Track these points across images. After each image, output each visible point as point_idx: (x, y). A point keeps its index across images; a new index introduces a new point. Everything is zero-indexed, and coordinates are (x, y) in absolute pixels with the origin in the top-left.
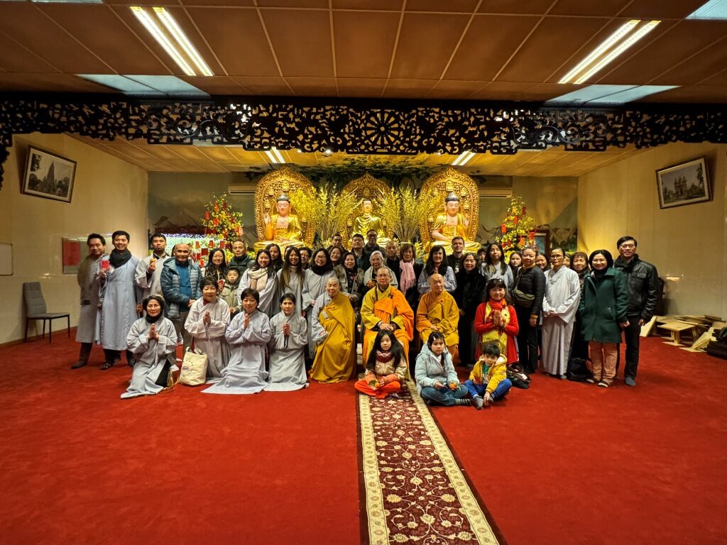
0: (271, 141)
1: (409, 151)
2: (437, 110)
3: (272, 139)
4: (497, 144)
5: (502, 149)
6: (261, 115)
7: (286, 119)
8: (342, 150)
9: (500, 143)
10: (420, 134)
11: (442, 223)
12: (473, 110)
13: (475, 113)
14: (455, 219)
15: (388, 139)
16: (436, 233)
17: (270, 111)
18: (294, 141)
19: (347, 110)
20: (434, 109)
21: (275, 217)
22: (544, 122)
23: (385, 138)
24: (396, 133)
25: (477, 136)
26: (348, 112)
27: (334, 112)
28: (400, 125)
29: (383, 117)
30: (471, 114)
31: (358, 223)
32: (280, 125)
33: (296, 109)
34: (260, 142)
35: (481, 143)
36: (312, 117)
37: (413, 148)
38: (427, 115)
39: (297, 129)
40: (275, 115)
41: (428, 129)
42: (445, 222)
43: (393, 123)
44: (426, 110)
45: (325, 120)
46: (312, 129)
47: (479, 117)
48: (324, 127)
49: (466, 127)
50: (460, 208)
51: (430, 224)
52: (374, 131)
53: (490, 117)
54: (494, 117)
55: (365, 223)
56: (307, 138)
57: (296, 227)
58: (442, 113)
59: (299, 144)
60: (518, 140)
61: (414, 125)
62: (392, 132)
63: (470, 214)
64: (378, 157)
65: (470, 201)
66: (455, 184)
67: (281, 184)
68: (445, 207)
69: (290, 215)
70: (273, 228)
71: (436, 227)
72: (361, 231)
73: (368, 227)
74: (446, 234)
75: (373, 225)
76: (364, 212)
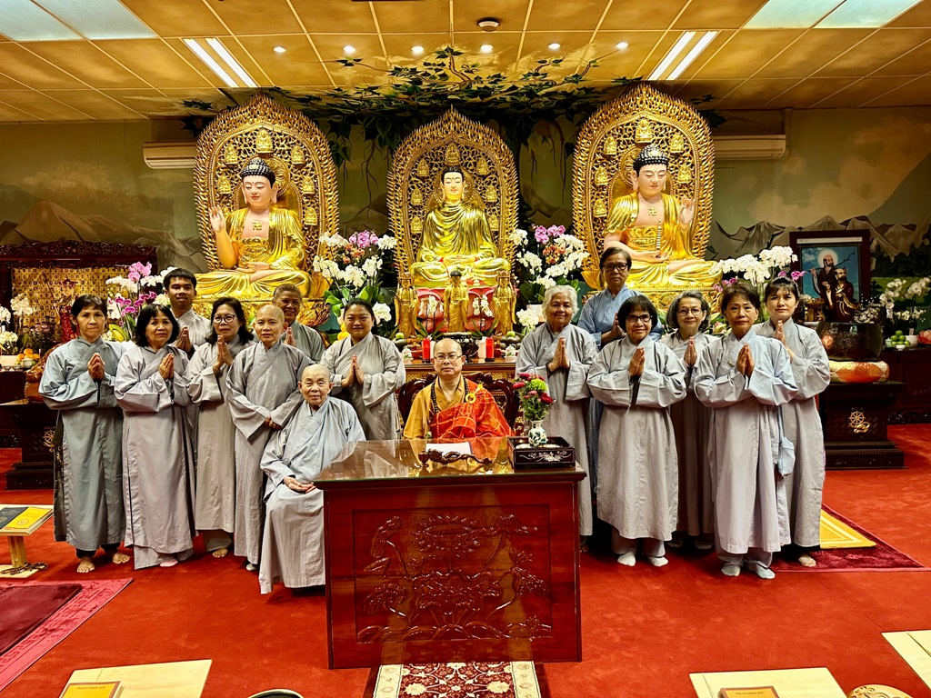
11: (627, 220)
14: (659, 208)
16: (613, 244)
21: (239, 215)
31: (433, 226)
42: (634, 215)
50: (668, 184)
51: (600, 223)
55: (449, 225)
57: (290, 238)
63: (692, 195)
64: (472, 60)
65: (693, 165)
66: (658, 126)
67: (254, 138)
68: (633, 179)
69: (275, 209)
70: (235, 240)
71: (613, 228)
72: (441, 244)
73: (454, 234)
74: (638, 243)
75: (467, 229)
76: (446, 198)
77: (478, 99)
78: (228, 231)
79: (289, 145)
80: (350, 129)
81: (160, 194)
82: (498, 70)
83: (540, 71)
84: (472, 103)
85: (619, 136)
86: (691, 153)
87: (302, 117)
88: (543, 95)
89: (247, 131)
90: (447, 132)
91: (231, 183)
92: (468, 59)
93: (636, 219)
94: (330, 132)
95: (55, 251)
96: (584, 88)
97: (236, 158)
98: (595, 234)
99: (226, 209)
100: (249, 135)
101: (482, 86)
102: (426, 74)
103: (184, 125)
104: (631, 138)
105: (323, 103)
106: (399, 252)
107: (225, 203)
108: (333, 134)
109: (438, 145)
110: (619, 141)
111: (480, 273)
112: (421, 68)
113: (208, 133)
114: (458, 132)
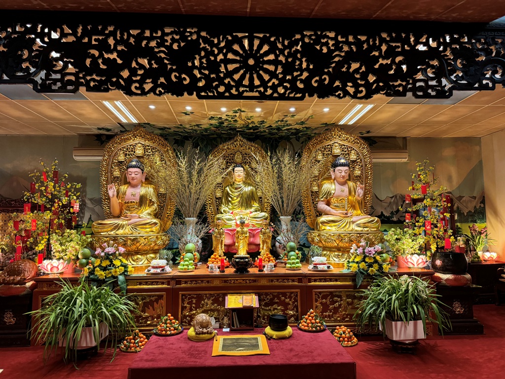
0: (77, 78)
1: (292, 95)
2: (332, 35)
3: (81, 75)
4: (422, 84)
5: (430, 91)
6: (64, 40)
7: (103, 47)
8: (190, 94)
9: (426, 81)
10: (307, 69)
11: (328, 193)
12: (384, 35)
13: (388, 39)
14: (346, 189)
15: (260, 78)
16: (322, 206)
17: (79, 35)
18: (114, 80)
19: (198, 33)
20: (328, 34)
21: (123, 188)
22: (488, 52)
23: (255, 76)
24: (271, 68)
25: (392, 72)
26: (199, 36)
27: (177, 37)
28: (277, 56)
29: (251, 44)
30: (383, 40)
31: (228, 194)
32: (94, 55)
33: (118, 32)
34: (61, 80)
35: (399, 82)
36: (144, 43)
37: (298, 90)
38: (317, 41)
39: (119, 61)
40: (86, 40)
41: (320, 62)
42: (333, 192)
43: (267, 53)
44: (316, 34)
45: (163, 49)
46: (145, 62)
47: (394, 45)
48: (162, 59)
49: (376, 59)
51: (315, 195)
52: (237, 65)
53: (409, 45)
54: (416, 44)
55: (236, 194)
56: (137, 75)
57: (151, 200)
58: (340, 39)
59: (122, 83)
60: (452, 77)
61: (299, 56)
62: (265, 66)
63: (362, 181)
64: (250, 114)
65: (362, 166)
66: (343, 147)
67: (134, 148)
68: (332, 173)
69: (144, 185)
70: (120, 201)
71: (322, 198)
72: (232, 204)
73: (239, 199)
74: (335, 206)
75: (246, 196)
76: (235, 180)
77: (252, 131)
78: (117, 196)
79: (153, 152)
80: (185, 143)
81: (80, 174)
82: (264, 118)
83: (284, 120)
84: (249, 132)
85: (324, 151)
86: (361, 160)
87: (160, 138)
88: (285, 130)
89: (130, 144)
90: (236, 146)
91: (120, 171)
92: (248, 114)
93: (334, 194)
94: (174, 144)
95: (19, 204)
96: (306, 127)
97: (124, 158)
98: (312, 200)
99: (116, 184)
100: (132, 147)
101: (254, 125)
102: (226, 120)
103: (96, 138)
104: (330, 152)
105: (172, 130)
106: (208, 207)
107: (116, 181)
108: (176, 145)
109: (231, 153)
110: (324, 154)
111: (253, 220)
112: (224, 117)
113: (110, 145)
114: (242, 146)
